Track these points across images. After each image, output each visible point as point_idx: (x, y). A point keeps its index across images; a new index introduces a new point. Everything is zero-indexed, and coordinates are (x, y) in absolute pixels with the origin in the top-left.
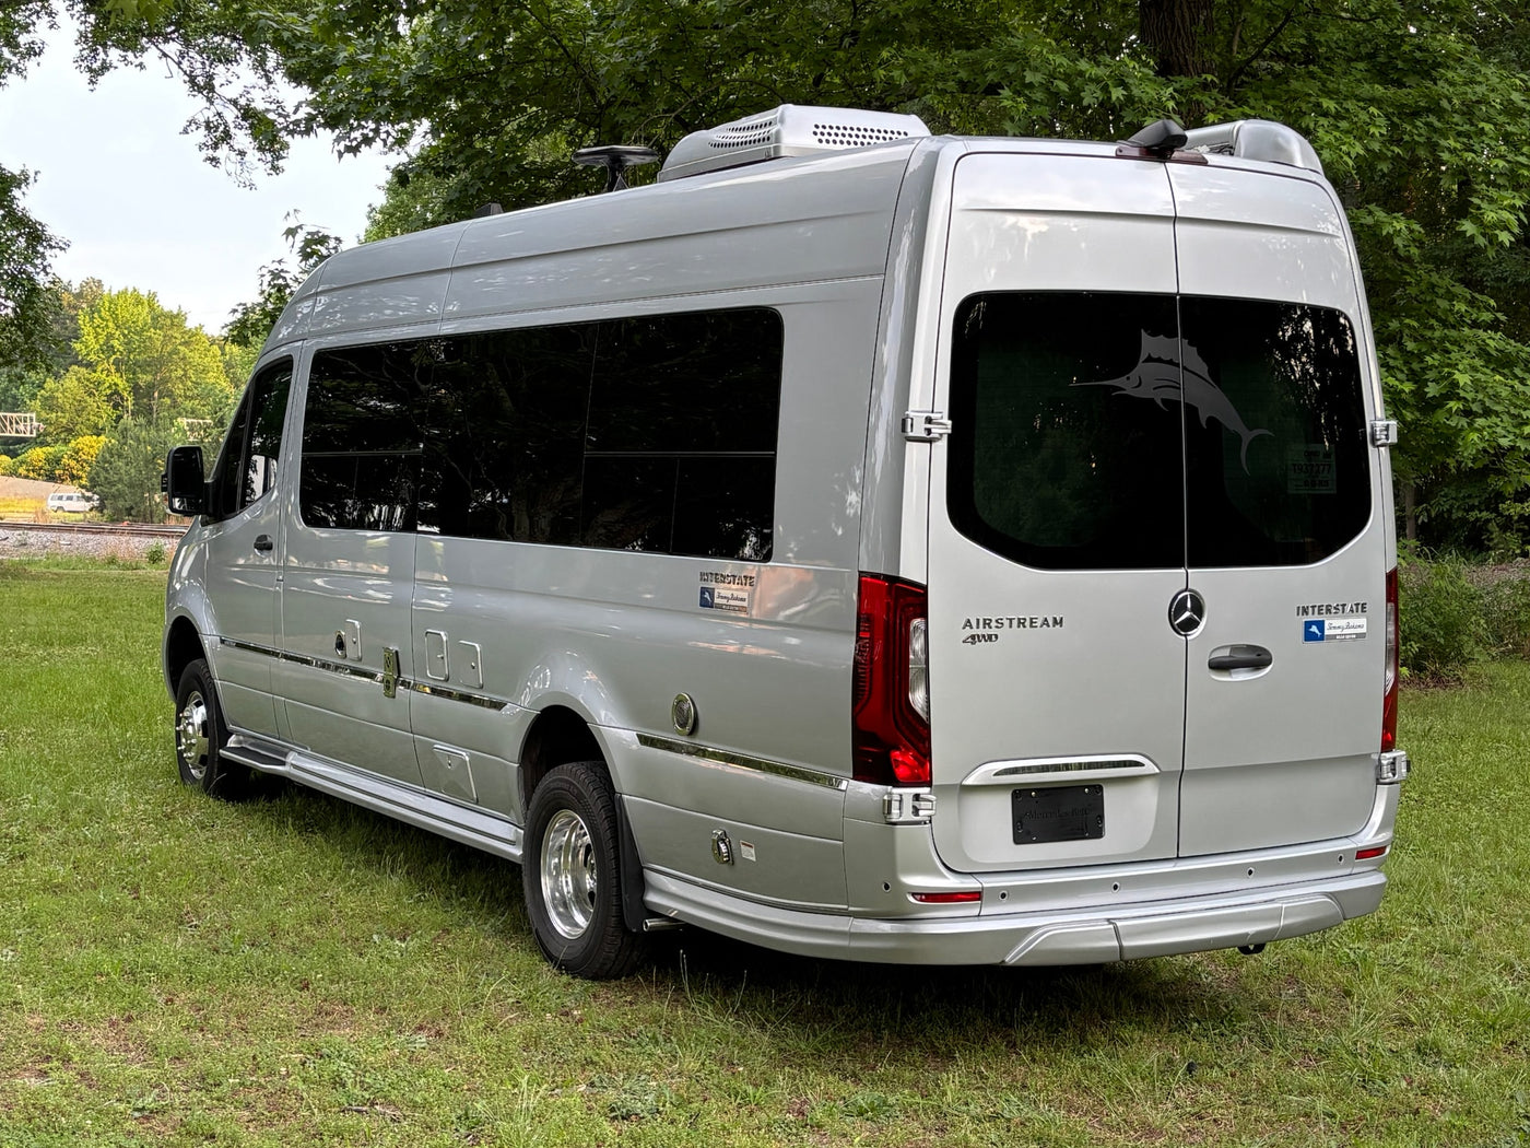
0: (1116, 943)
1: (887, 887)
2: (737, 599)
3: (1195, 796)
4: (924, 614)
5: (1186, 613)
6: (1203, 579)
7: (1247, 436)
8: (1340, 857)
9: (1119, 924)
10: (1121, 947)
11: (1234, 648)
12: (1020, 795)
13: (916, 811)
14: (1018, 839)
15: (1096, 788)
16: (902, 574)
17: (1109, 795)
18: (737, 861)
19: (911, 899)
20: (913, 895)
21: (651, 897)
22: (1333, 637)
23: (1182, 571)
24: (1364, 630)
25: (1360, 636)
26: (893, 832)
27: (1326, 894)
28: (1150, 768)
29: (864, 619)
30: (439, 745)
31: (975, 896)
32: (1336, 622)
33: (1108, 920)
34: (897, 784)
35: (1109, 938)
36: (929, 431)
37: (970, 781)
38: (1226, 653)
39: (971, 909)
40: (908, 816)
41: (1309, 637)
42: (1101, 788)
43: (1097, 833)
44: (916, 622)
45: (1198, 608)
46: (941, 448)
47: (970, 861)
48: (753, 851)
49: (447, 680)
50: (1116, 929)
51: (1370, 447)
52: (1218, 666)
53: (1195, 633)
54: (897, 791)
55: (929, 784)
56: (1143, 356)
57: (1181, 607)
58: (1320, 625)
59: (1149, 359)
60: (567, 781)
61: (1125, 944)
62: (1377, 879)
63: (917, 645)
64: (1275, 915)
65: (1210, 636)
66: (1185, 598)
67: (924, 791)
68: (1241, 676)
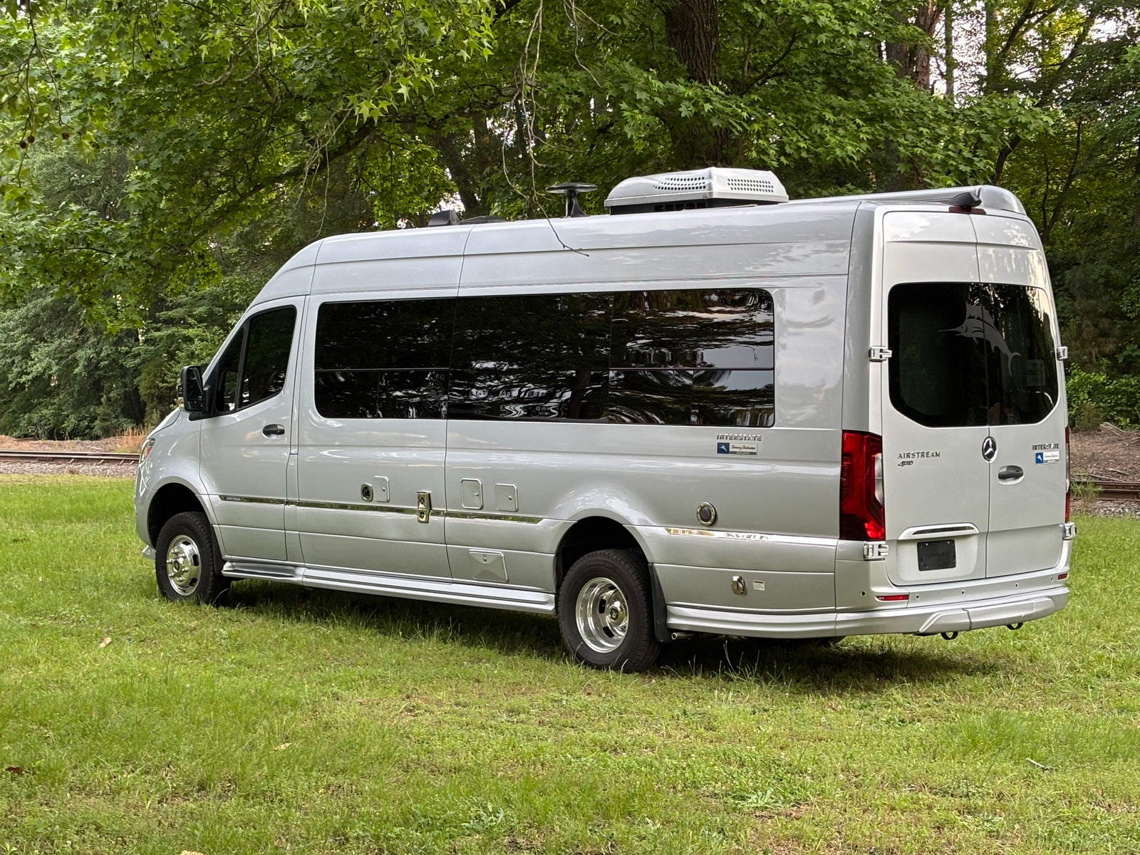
0: (968, 620)
1: (863, 594)
2: (748, 448)
3: (994, 545)
4: (881, 451)
5: (989, 450)
6: (995, 431)
7: (1011, 356)
8: (1050, 578)
9: (970, 610)
10: (971, 622)
11: (1009, 467)
12: (921, 544)
13: (879, 554)
14: (921, 568)
15: (951, 541)
16: (870, 431)
17: (958, 545)
18: (749, 593)
19: (877, 599)
20: (878, 597)
21: (673, 621)
22: (1047, 461)
23: (987, 427)
24: (1058, 458)
25: (1057, 460)
26: (868, 565)
27: (1049, 597)
28: (976, 531)
29: (845, 455)
30: (472, 549)
31: (906, 597)
32: (1049, 454)
33: (963, 609)
34: (869, 539)
35: (965, 618)
36: (881, 356)
37: (900, 538)
38: (1005, 470)
39: (902, 604)
40: (876, 556)
41: (1038, 461)
42: (953, 542)
43: (954, 566)
44: (879, 455)
45: (994, 447)
46: (886, 363)
47: (902, 580)
48: (763, 585)
49: (481, 509)
50: (968, 613)
51: (1057, 361)
52: (1003, 477)
53: (993, 459)
54: (870, 543)
55: (884, 540)
56: (967, 316)
57: (988, 446)
58: (1041, 454)
59: (970, 317)
60: (603, 561)
61: (973, 620)
62: (1066, 590)
63: (877, 467)
64: (1030, 607)
65: (999, 461)
66: (988, 442)
67: (882, 543)
68: (1011, 482)
